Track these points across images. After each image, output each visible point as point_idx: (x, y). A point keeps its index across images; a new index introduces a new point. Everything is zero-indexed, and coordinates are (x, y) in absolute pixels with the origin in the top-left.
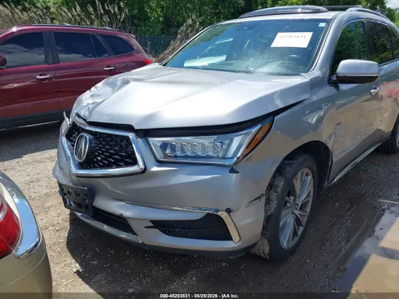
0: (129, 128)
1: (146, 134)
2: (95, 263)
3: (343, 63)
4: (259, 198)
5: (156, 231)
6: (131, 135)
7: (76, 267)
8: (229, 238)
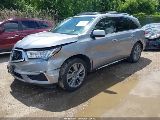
0: (21, 49)
1: (26, 50)
2: (17, 90)
3: (95, 31)
4: (57, 69)
5: (29, 78)
6: (22, 51)
7: (11, 90)
8: (47, 80)
